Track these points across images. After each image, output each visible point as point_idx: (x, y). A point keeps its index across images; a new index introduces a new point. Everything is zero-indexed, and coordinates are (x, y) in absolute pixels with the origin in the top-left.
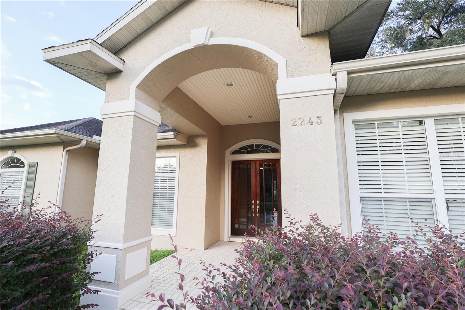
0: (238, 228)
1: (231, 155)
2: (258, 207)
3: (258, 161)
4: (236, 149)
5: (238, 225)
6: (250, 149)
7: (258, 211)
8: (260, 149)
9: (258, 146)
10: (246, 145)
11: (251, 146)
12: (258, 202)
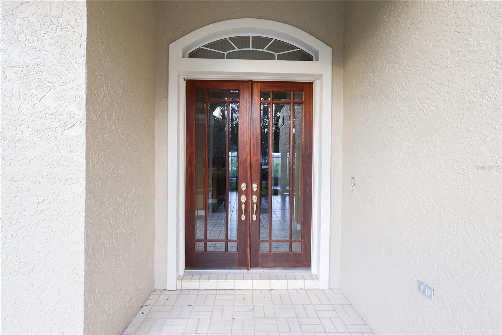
0: (203, 250)
1: (185, 59)
2: (255, 198)
3: (259, 85)
4: (200, 46)
5: (202, 244)
6: (237, 49)
7: (255, 208)
8: (264, 50)
9: (260, 41)
10: (227, 37)
11: (242, 41)
12: (255, 187)
